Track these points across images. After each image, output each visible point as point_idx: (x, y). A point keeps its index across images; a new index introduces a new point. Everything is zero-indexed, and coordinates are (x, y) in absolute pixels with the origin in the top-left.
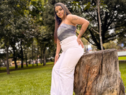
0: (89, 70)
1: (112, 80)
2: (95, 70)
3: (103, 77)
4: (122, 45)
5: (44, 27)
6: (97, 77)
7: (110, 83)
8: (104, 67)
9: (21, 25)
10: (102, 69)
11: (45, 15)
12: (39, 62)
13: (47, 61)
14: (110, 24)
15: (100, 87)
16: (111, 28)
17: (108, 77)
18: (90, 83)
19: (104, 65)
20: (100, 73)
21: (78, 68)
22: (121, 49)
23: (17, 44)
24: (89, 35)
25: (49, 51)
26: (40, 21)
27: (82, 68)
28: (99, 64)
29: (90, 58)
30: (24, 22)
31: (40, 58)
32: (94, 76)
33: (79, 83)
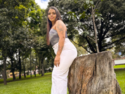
0: (83, 72)
1: (106, 81)
2: (89, 71)
3: (98, 78)
4: (120, 54)
5: (42, 38)
6: (91, 79)
7: (105, 85)
8: (98, 68)
9: (18, 36)
10: (96, 70)
11: (42, 25)
12: (37, 73)
13: (45, 71)
14: (106, 32)
15: (95, 88)
16: (107, 37)
17: (103, 78)
18: (84, 85)
19: (98, 66)
20: (94, 74)
21: (72, 71)
22: (119, 57)
23: (15, 55)
24: (87, 45)
25: (48, 61)
26: (38, 32)
27: (77, 70)
28: (93, 65)
29: (83, 60)
30: (22, 33)
31: (39, 68)
32: (88, 78)
33: (74, 86)
